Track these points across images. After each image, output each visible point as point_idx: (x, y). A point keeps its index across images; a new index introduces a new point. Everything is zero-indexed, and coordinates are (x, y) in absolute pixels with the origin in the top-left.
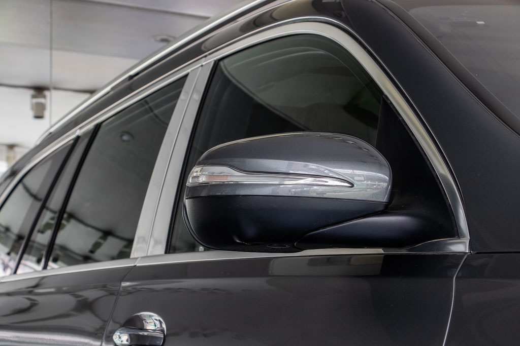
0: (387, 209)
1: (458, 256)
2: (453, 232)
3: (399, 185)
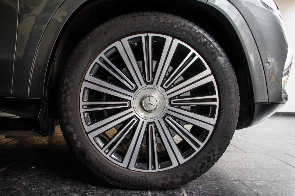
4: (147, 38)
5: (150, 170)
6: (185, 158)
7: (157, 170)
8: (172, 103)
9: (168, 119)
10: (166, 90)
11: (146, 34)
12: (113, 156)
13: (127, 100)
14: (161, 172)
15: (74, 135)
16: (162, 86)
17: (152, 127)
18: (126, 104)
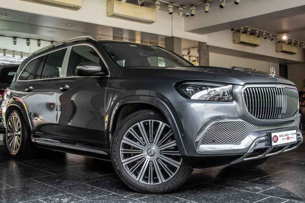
0: (101, 72)
1: (109, 77)
2: (109, 75)
3: (102, 68)
4: (151, 122)
5: (149, 184)
6: (165, 180)
7: (152, 184)
8: (161, 153)
9: (159, 160)
10: (159, 146)
11: (151, 120)
12: (133, 175)
13: (141, 150)
14: (154, 185)
15: (117, 163)
16: (157, 144)
17: (151, 163)
18: (141, 151)
